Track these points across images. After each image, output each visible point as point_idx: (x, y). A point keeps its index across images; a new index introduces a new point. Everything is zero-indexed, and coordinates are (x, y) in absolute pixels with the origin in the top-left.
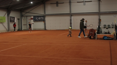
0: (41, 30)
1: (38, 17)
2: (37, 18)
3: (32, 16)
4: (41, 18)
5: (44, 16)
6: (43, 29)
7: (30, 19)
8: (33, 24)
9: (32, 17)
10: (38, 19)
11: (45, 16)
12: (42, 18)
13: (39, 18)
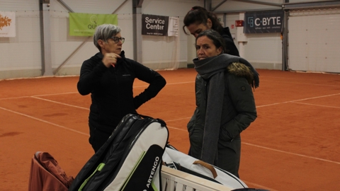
0: (270, 68)
1: (261, 14)
2: (258, 22)
3: (242, 12)
4: (271, 20)
5: (283, 13)
6: (278, 65)
7: (234, 23)
8: (244, 43)
9: (242, 17)
10: (261, 24)
11: (287, 10)
12: (274, 18)
13: (265, 21)
